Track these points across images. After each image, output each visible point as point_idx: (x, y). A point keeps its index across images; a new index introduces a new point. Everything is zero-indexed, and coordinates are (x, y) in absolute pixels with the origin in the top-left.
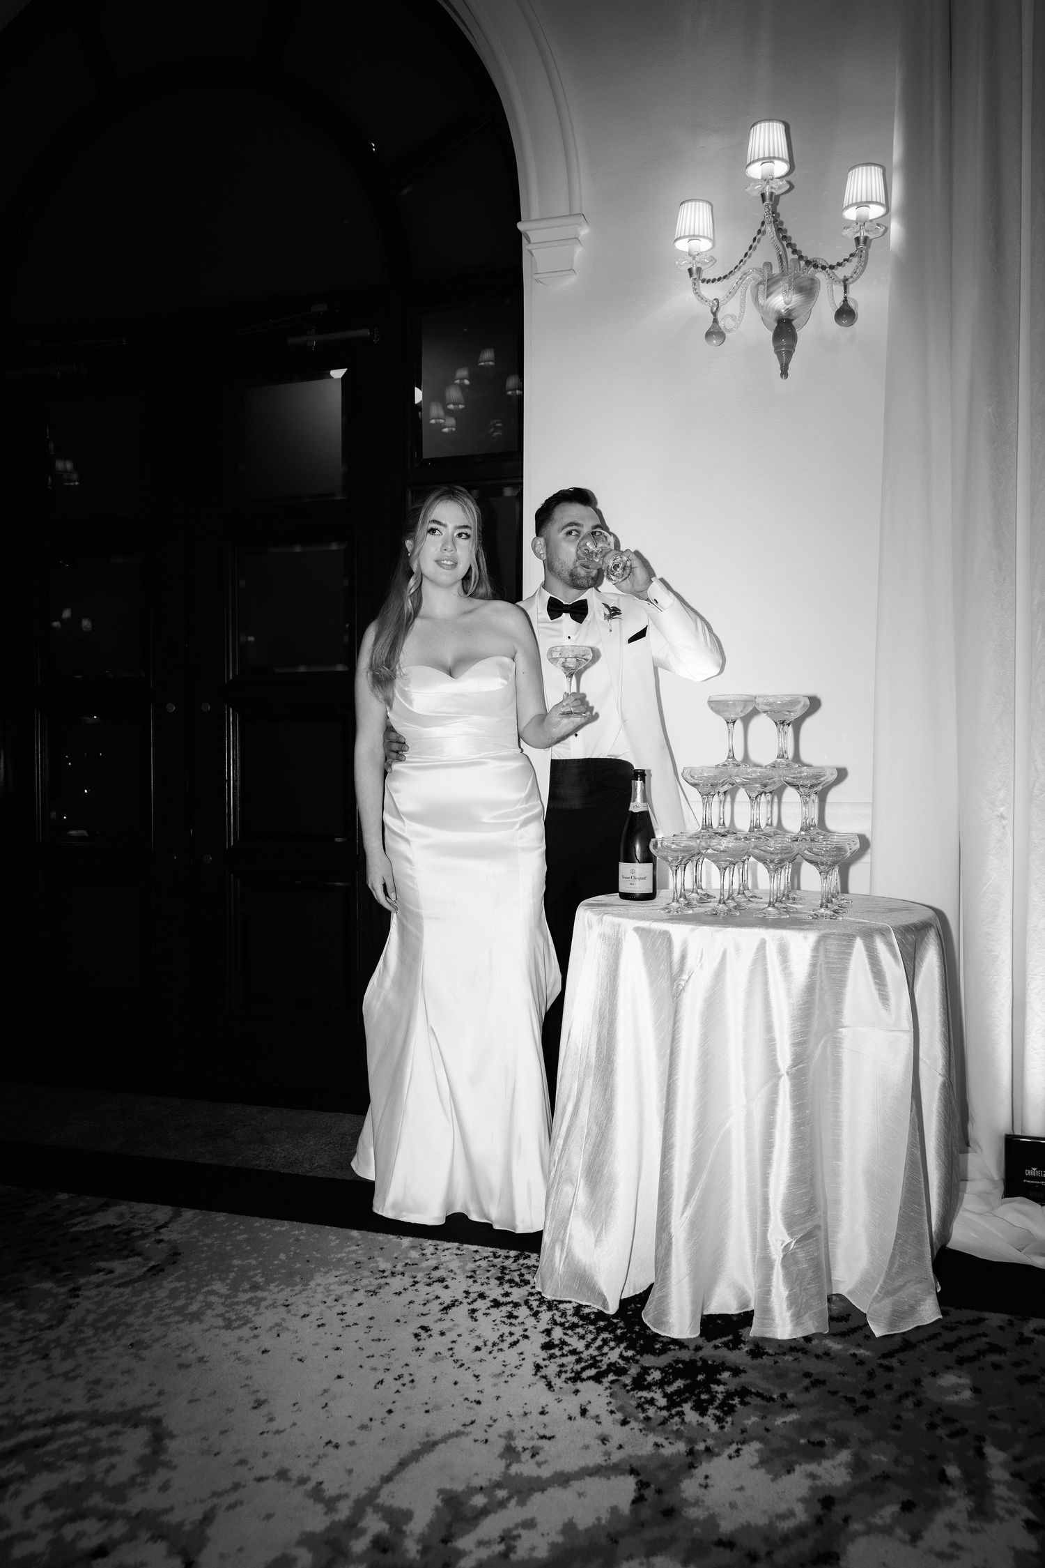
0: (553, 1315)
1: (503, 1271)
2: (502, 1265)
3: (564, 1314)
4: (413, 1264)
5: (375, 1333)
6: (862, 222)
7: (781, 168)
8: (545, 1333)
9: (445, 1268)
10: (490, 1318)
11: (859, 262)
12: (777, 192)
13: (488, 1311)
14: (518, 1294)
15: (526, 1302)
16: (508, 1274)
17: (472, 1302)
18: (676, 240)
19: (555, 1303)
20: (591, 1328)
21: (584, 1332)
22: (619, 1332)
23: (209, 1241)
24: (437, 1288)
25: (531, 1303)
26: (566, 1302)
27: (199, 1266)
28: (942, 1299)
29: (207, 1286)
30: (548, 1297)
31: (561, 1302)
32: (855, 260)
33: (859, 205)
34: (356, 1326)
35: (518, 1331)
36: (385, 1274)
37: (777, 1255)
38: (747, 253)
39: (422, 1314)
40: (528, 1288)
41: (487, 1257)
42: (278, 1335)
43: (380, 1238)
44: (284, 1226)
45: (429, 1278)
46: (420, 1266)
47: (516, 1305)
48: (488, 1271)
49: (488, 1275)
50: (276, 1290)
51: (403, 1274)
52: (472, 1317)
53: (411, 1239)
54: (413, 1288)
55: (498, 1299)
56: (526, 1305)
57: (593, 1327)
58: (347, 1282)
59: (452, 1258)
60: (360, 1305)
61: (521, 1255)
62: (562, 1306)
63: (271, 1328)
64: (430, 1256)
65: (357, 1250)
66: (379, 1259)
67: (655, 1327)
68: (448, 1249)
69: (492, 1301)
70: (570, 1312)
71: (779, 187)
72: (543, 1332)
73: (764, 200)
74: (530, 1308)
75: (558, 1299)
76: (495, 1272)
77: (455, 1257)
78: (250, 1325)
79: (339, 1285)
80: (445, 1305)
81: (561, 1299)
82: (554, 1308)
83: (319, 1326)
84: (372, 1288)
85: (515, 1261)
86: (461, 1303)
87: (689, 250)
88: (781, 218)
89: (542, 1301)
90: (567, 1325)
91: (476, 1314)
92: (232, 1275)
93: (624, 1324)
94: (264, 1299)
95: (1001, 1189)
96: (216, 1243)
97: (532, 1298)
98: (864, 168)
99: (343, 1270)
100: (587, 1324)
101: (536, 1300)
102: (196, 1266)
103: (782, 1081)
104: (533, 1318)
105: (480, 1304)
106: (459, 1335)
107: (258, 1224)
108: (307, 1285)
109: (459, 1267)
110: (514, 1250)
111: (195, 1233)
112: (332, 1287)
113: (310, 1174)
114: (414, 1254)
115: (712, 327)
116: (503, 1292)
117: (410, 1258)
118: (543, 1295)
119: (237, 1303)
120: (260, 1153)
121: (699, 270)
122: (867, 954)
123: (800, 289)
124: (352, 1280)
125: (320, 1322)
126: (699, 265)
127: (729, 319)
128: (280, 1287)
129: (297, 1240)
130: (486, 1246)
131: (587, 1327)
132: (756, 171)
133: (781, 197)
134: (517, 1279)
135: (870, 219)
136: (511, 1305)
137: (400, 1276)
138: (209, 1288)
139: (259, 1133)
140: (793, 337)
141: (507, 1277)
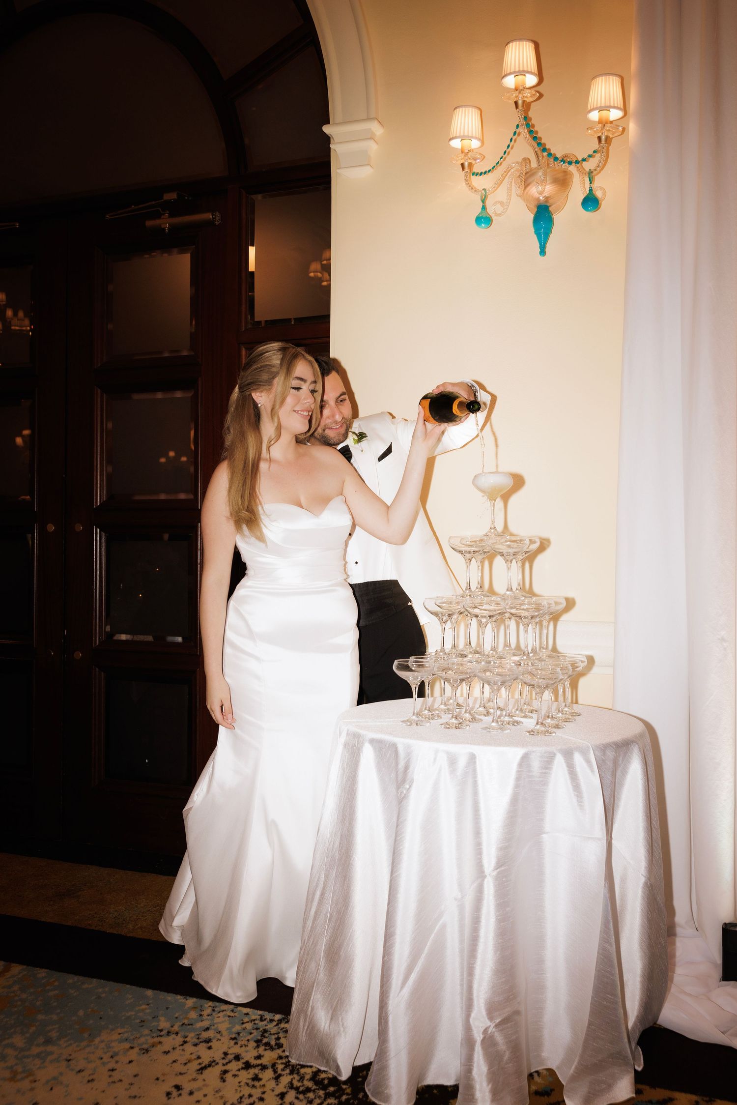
0: (292, 1080)
1: (263, 1033)
2: (264, 1028)
3: (302, 1079)
4: (189, 1025)
5: (134, 1091)
6: (603, 123)
7: (531, 80)
8: (280, 1096)
9: (215, 1030)
10: (237, 1080)
11: (600, 157)
12: (528, 100)
13: (237, 1073)
14: (269, 1057)
15: (274, 1066)
16: (267, 1037)
17: (227, 1063)
18: (451, 140)
19: (298, 1067)
20: (321, 1093)
21: (313, 1097)
22: (344, 1098)
23: (24, 996)
24: (202, 1049)
25: (277, 1066)
26: (307, 1066)
27: (8, 1019)
28: (639, 1078)
29: (8, 1038)
30: (293, 1061)
31: (303, 1066)
32: (598, 156)
33: (601, 109)
34: (120, 1083)
35: (257, 1093)
36: (162, 1033)
37: (478, 1037)
38: (506, 151)
39: (181, 1074)
40: (279, 1051)
41: (254, 1020)
42: (52, 1089)
43: (169, 998)
44: (92, 984)
45: (198, 1038)
46: (194, 1027)
47: (264, 1067)
48: (251, 1033)
49: (250, 1037)
50: (65, 1045)
51: (177, 1033)
52: (222, 1078)
53: (194, 1000)
54: (181, 1047)
55: (250, 1061)
56: (272, 1068)
57: (323, 1092)
58: (127, 1040)
59: (224, 1020)
60: (131, 1062)
61: (284, 1019)
62: (302, 1071)
63: (47, 1082)
64: (206, 1017)
65: (146, 1009)
66: (162, 1019)
67: (373, 1096)
68: (223, 1011)
69: (244, 1063)
70: (308, 1077)
71: (528, 96)
72: (278, 1095)
73: (517, 107)
74: (275, 1071)
75: (301, 1063)
76: (256, 1035)
77: (227, 1018)
78: (31, 1078)
79: (119, 1043)
80: (203, 1065)
81: (304, 1063)
82: (295, 1072)
83: (89, 1081)
84: (145, 1046)
85: (277, 1025)
86: (217, 1064)
87: (462, 147)
88: (533, 122)
89: (287, 1064)
90: (301, 1089)
91: (227, 1075)
92: (33, 1029)
93: (352, 1091)
94: (52, 1053)
95: (718, 973)
96: (29, 998)
97: (279, 1061)
98: (604, 77)
99: (127, 1028)
100: (318, 1089)
101: (282, 1063)
102: (5, 1020)
103: (486, 880)
104: (274, 1081)
105: (234, 1066)
106: (205, 1095)
107: (71, 981)
108: (93, 1041)
109: (228, 1029)
110: (280, 1013)
111: (16, 988)
112: (113, 1044)
113: (131, 935)
114: (193, 1015)
115: (481, 213)
116: (256, 1054)
117: (188, 1018)
118: (290, 1059)
119: (28, 1057)
120: (96, 913)
121: (470, 165)
122: (568, 770)
123: (556, 181)
124: (132, 1038)
125: (90, 1078)
126: (470, 161)
127: (499, 205)
128: (69, 1042)
129: (99, 997)
130: (257, 1009)
131: (318, 1091)
132: (510, 82)
133: (532, 104)
134: (273, 1043)
135: (611, 119)
136: (260, 1067)
137: (174, 1036)
138: (10, 1041)
139: (101, 894)
140: (550, 221)
141: (265, 1040)
